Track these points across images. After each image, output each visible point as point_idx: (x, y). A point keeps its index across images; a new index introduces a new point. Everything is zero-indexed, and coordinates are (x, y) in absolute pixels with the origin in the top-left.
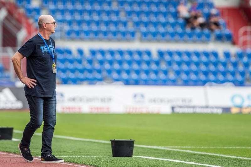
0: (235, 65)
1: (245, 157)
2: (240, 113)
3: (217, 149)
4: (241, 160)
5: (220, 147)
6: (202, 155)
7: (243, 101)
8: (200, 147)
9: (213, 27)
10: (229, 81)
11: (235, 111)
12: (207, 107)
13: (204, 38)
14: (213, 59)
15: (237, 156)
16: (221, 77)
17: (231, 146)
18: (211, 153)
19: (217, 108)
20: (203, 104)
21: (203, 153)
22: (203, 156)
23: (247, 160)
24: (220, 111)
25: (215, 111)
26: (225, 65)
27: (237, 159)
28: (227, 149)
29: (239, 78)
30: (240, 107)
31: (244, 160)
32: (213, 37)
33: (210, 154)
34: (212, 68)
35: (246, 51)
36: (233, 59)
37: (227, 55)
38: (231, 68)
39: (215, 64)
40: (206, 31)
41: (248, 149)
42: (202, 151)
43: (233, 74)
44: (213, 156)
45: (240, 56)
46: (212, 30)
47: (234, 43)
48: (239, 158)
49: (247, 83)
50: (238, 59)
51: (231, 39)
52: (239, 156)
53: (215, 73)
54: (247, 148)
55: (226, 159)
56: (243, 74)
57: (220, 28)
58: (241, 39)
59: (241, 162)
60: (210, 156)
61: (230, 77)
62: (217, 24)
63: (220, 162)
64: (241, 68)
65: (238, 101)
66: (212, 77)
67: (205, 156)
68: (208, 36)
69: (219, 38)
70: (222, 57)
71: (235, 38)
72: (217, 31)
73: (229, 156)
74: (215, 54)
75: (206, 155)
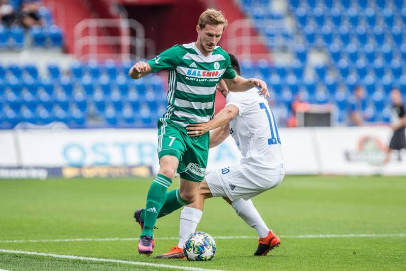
0: (68, 89)
1: (92, 257)
2: (80, 177)
3: (43, 244)
4: (86, 263)
5: (47, 240)
6: (15, 256)
7: (84, 155)
8: (11, 241)
9: (29, 21)
10: (58, 120)
11: (69, 173)
12: (19, 168)
13: (11, 41)
14: (28, 79)
15: (80, 256)
16: (43, 113)
17: (67, 238)
18: (31, 251)
19: (37, 168)
20: (13, 162)
21: (17, 252)
22: (17, 257)
23: (97, 262)
24: (43, 174)
25: (34, 174)
26: (49, 89)
27: (80, 261)
28: (60, 243)
29: (76, 113)
30: (79, 166)
31: (92, 262)
32: (28, 40)
33: (29, 253)
34: (27, 96)
35: (87, 63)
36: (65, 79)
37: (54, 72)
38: (61, 95)
39: (33, 89)
40: (16, 29)
41: (98, 241)
42: (15, 249)
43: (65, 106)
44: (36, 256)
45: (78, 73)
46: (26, 27)
47: (67, 50)
48: (82, 258)
49: (91, 122)
50: (74, 79)
51: (61, 43)
52: (83, 256)
53: (32, 106)
54: (96, 240)
55: (59, 261)
56: (82, 106)
57: (40, 24)
58: (80, 43)
59: (86, 265)
60: (30, 256)
61: (59, 112)
62: (34, 16)
63: (48, 266)
64: (79, 95)
65: (75, 156)
66: (26, 113)
67: (20, 257)
68: (19, 39)
69: (40, 41)
70: (45, 77)
71: (67, 41)
72: (36, 30)
73: (64, 256)
74: (33, 71)
75: (23, 254)
